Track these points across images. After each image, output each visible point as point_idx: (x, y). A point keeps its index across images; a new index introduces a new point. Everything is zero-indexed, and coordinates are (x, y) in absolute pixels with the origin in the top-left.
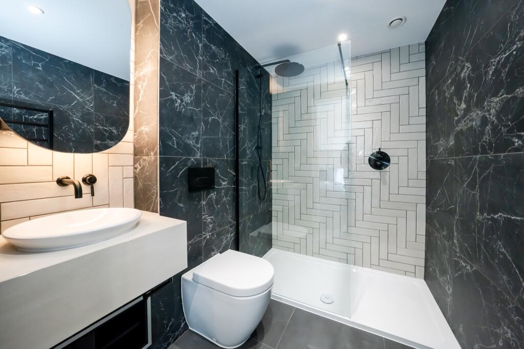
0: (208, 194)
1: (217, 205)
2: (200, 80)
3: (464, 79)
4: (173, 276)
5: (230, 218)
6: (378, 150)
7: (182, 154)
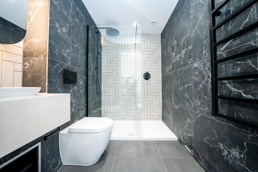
0: (73, 87)
1: (78, 94)
2: (71, 23)
3: (174, 45)
4: (61, 126)
5: (83, 101)
6: (147, 72)
7: (60, 60)
